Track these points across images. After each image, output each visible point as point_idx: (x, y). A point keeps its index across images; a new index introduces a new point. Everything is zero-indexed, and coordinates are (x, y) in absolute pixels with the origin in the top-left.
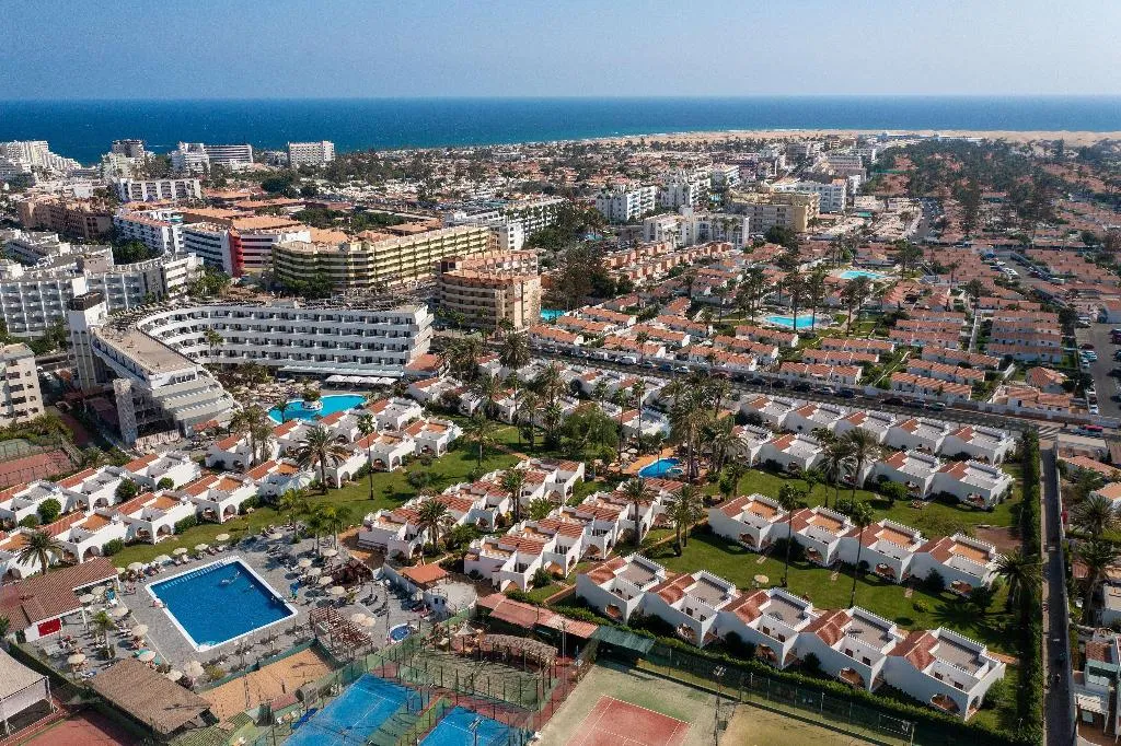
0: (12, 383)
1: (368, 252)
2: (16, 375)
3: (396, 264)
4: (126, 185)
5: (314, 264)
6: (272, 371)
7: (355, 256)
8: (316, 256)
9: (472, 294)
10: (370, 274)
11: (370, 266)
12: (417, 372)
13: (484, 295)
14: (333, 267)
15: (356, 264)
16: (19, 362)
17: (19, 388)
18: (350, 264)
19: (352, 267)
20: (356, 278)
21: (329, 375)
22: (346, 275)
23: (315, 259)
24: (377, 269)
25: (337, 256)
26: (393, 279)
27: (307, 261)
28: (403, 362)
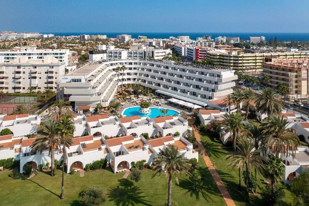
0: (50, 75)
1: (240, 56)
2: (52, 72)
3: (254, 63)
4: (194, 43)
5: (217, 59)
6: (153, 91)
7: (234, 57)
8: (218, 56)
9: (277, 74)
10: (240, 65)
11: (240, 62)
12: (215, 105)
13: (283, 75)
14: (224, 61)
15: (234, 60)
16: (54, 67)
17: (52, 77)
18: (232, 60)
19: (232, 61)
20: (234, 66)
21: (171, 97)
22: (229, 64)
23: (218, 57)
24: (243, 63)
25: (227, 56)
26: (251, 69)
27: (215, 57)
28: (210, 98)
